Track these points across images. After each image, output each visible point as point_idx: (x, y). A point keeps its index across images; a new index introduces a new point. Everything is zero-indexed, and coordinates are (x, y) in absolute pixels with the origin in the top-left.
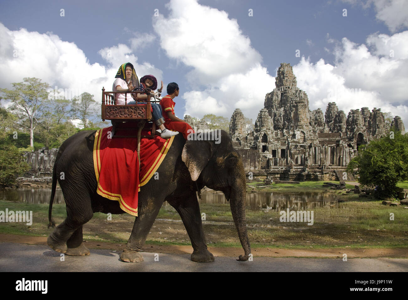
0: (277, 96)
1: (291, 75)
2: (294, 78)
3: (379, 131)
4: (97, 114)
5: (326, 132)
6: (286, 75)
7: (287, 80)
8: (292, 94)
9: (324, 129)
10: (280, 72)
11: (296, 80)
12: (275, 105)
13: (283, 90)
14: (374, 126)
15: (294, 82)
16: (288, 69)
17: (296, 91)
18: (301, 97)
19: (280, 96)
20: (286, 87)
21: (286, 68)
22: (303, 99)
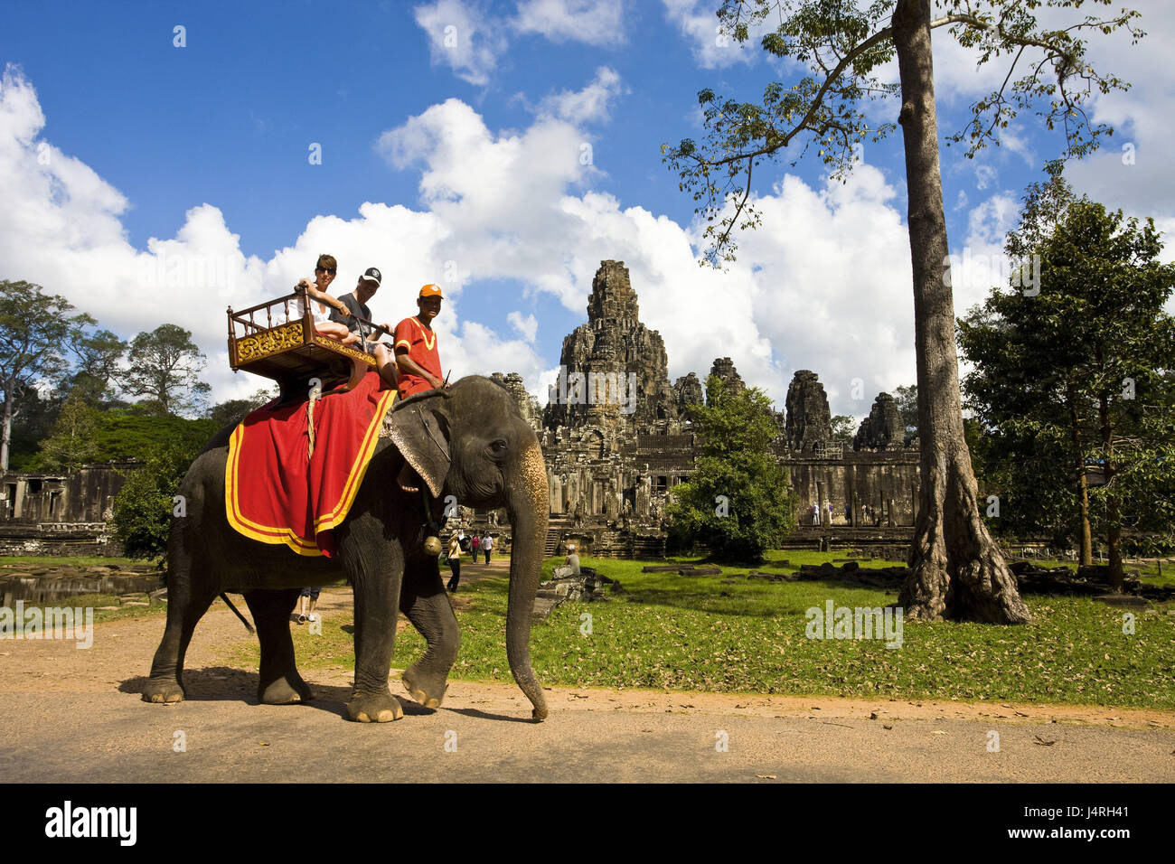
0: (585, 342)
1: (623, 290)
2: (632, 298)
3: (810, 432)
4: (195, 380)
5: (672, 433)
6: (610, 289)
7: (610, 302)
8: (618, 338)
9: (668, 424)
10: (599, 284)
11: (635, 302)
12: (579, 365)
13: (600, 327)
14: (801, 418)
15: (633, 308)
16: (618, 276)
17: (632, 330)
18: (642, 344)
19: (591, 344)
20: (608, 321)
21: (612, 272)
22: (646, 350)
